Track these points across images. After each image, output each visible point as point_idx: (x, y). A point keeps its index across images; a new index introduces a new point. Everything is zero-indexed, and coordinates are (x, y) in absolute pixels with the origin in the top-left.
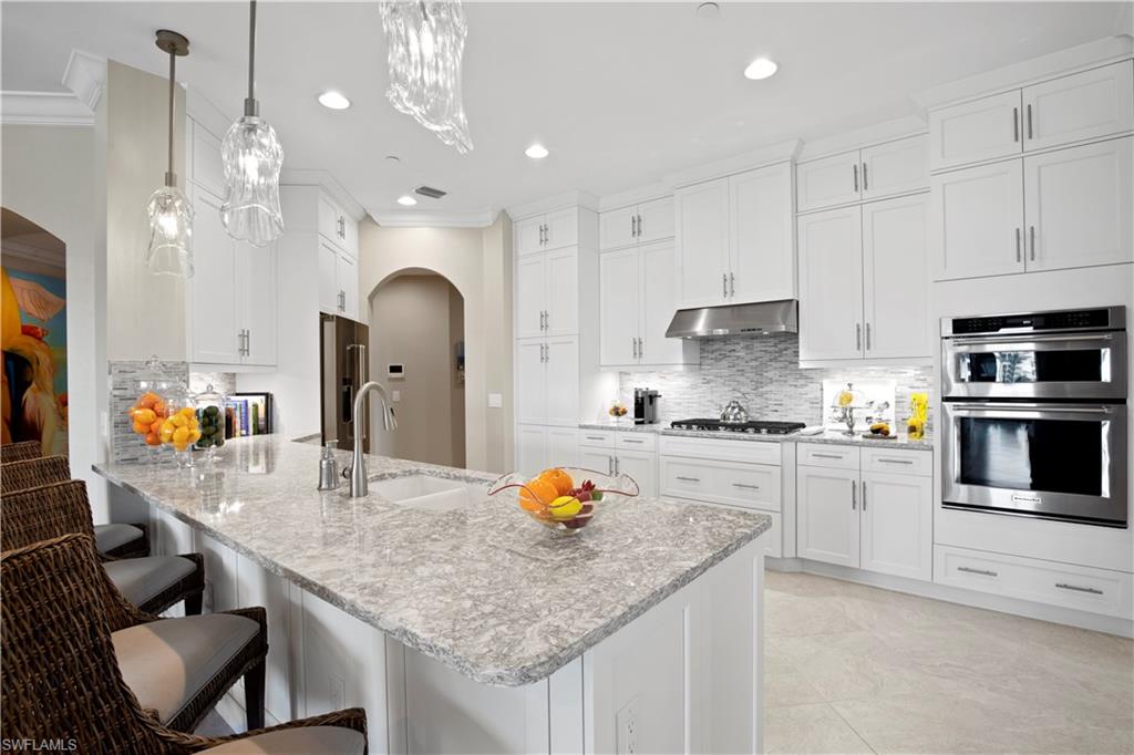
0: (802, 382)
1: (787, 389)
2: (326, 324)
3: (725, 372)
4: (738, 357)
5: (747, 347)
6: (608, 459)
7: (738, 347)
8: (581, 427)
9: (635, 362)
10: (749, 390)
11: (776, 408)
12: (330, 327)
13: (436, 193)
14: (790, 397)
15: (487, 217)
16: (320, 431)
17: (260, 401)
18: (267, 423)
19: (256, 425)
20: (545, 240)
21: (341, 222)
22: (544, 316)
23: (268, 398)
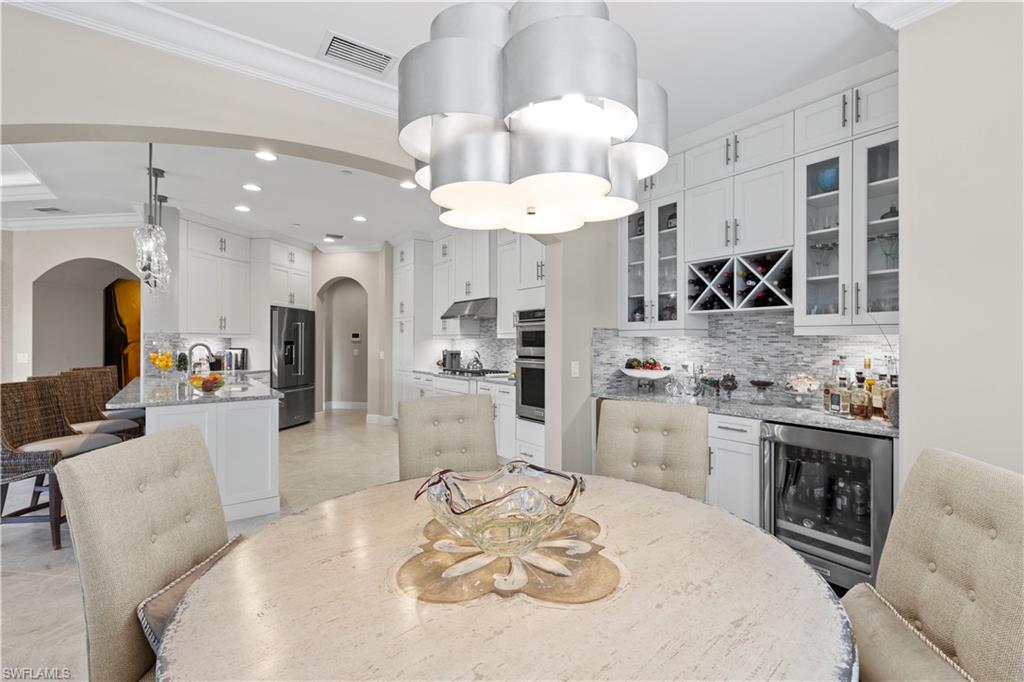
2: (274, 312)
6: (419, 392)
7: (487, 327)
8: (414, 372)
9: (443, 333)
12: (276, 313)
13: (341, 237)
15: (378, 246)
16: (269, 369)
17: (239, 352)
18: (242, 364)
19: (236, 365)
20: (402, 260)
21: (292, 254)
22: (402, 305)
23: (244, 351)
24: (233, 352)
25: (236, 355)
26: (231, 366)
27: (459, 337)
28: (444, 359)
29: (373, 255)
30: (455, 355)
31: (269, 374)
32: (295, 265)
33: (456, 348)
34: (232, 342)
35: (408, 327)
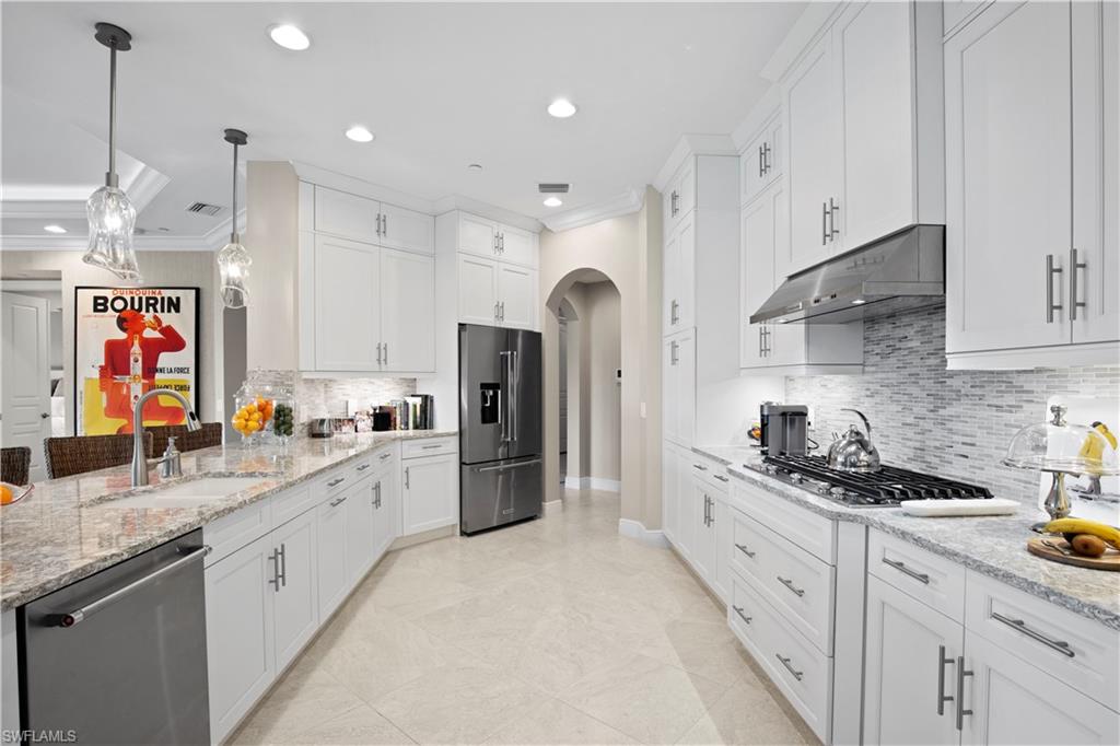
0: (1010, 399)
1: (985, 413)
2: (465, 334)
3: (893, 377)
4: (911, 351)
5: (922, 331)
7: (910, 332)
8: (695, 450)
9: (762, 361)
10: (924, 412)
11: (966, 450)
12: (468, 336)
13: (561, 188)
14: (989, 431)
15: (635, 198)
16: (456, 429)
17: (418, 401)
18: (425, 420)
19: (415, 422)
20: (675, 211)
21: (499, 238)
22: (675, 306)
23: (427, 399)
24: (411, 401)
25: (415, 406)
26: (407, 424)
27: (803, 371)
28: (764, 425)
29: (632, 217)
30: (796, 417)
31: (457, 438)
32: (505, 255)
33: (794, 400)
34: (418, 384)
35: (685, 352)
